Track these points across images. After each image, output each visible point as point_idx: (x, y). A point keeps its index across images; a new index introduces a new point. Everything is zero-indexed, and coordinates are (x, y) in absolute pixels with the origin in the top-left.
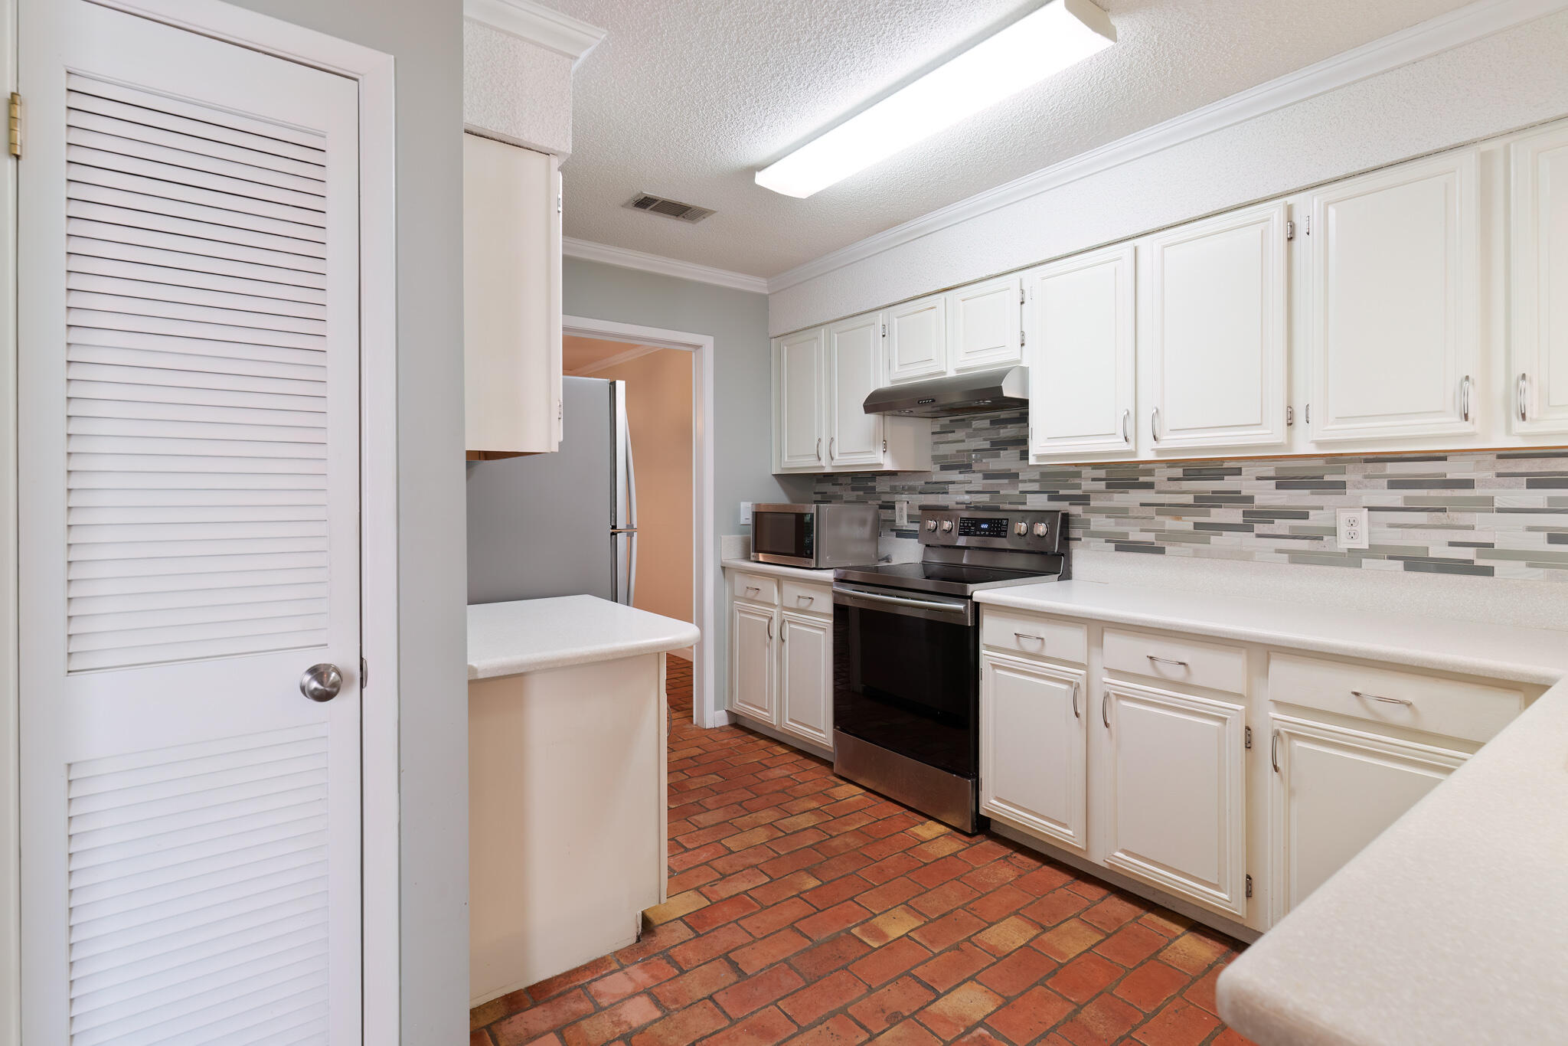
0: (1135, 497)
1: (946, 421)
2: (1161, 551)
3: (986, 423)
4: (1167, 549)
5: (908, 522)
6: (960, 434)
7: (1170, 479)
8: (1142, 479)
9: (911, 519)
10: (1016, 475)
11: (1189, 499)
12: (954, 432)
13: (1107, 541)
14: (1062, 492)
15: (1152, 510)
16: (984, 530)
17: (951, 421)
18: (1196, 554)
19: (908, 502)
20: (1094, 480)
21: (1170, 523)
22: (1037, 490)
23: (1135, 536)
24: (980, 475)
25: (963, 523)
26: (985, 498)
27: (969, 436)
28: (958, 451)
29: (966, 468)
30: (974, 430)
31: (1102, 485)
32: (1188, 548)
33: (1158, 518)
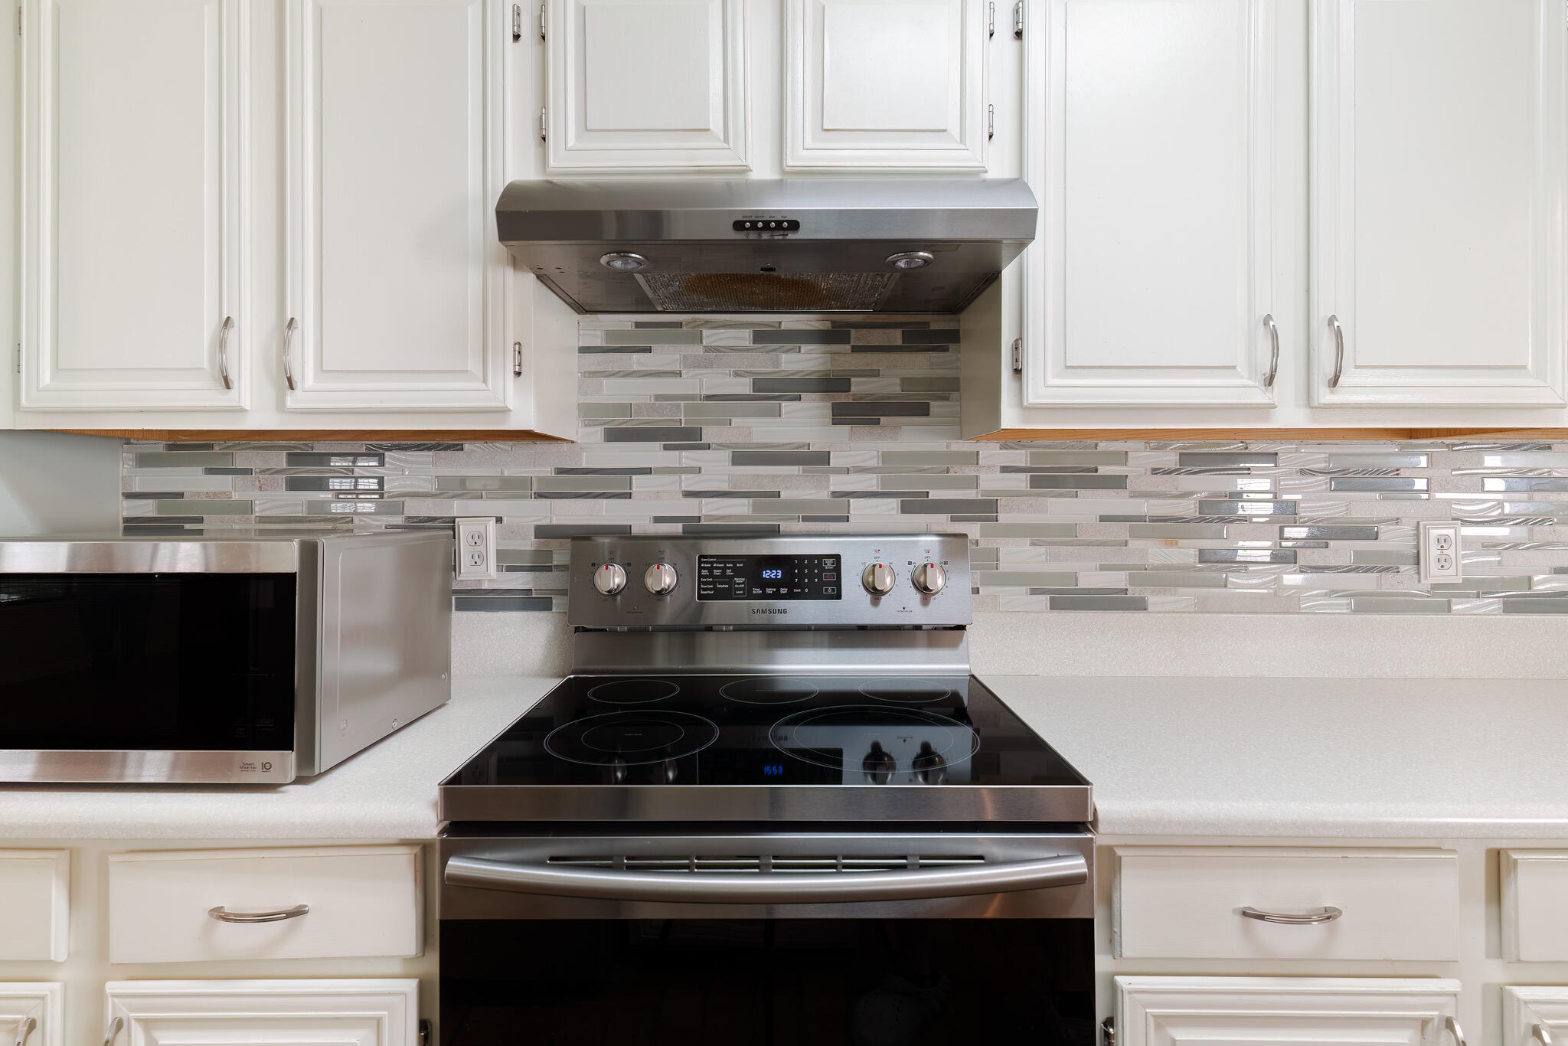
0: (1090, 505)
1: (625, 322)
2: (1139, 605)
3: (744, 337)
4: (1152, 600)
5: (499, 568)
6: (664, 356)
7: (1155, 471)
8: (1104, 470)
9: (508, 562)
10: (823, 458)
11: (1188, 508)
12: (649, 350)
13: (1034, 592)
14: (934, 495)
15: (1121, 531)
16: (771, 583)
17: (638, 325)
18: (1202, 607)
19: (499, 520)
20: (1005, 469)
21: (1156, 553)
22: (874, 489)
23: (1091, 579)
24: (726, 455)
25: (710, 570)
26: (738, 510)
27: (697, 364)
28: (658, 397)
29: (685, 437)
30: (708, 349)
31: (1021, 481)
32: (1187, 596)
33: (1135, 544)
